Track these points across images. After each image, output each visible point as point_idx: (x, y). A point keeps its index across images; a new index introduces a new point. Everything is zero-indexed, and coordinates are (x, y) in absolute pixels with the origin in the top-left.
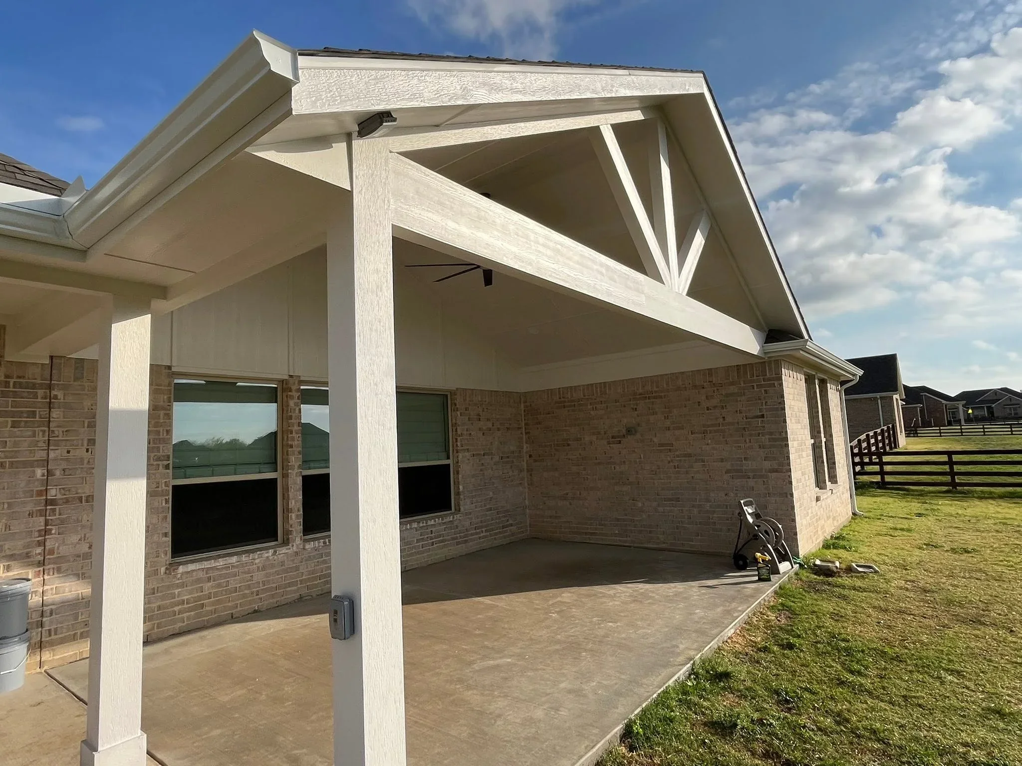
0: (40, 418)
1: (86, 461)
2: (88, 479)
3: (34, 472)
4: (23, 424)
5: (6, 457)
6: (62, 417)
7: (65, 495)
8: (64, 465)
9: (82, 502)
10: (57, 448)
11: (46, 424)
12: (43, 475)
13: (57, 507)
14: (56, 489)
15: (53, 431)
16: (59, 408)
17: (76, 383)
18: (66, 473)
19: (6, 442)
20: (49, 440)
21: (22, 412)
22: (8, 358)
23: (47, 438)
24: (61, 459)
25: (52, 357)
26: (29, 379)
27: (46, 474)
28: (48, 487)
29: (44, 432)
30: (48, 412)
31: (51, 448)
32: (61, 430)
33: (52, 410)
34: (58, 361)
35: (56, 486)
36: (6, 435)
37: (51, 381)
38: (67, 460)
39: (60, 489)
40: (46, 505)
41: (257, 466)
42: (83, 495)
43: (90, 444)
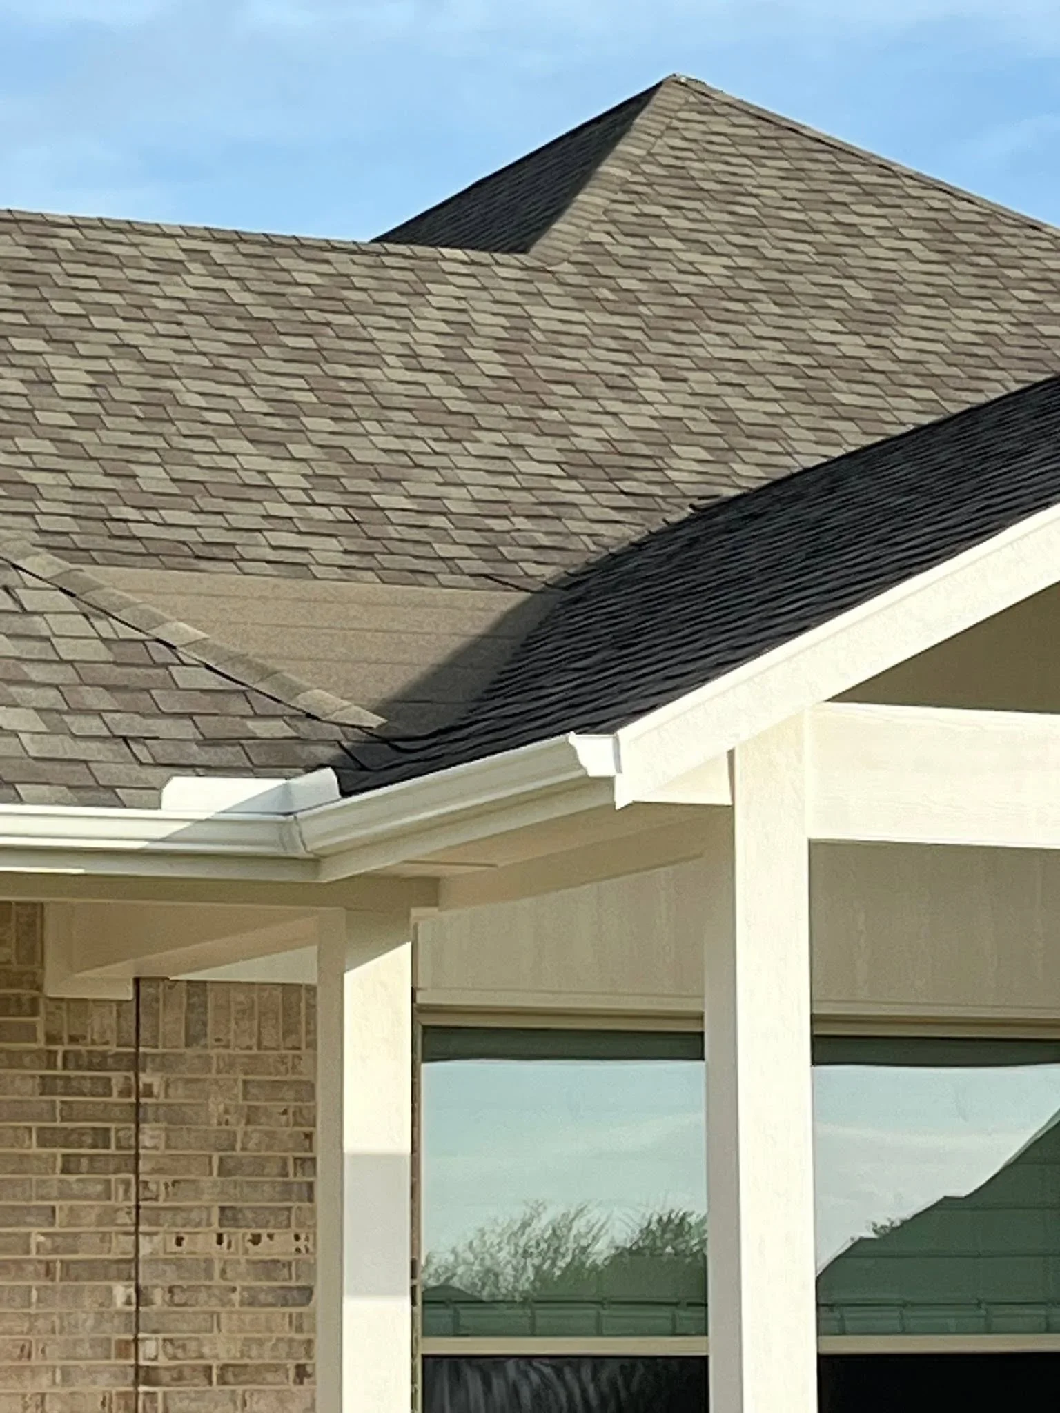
0: (118, 1148)
1: (217, 1268)
2: (223, 1316)
3: (110, 1290)
4: (84, 1162)
5: (55, 1250)
6: (162, 1146)
7: (175, 1358)
8: (172, 1278)
9: (210, 1383)
10: (154, 1229)
11: (132, 1162)
12: (128, 1303)
13: (159, 1390)
14: (157, 1339)
15: (146, 1183)
16: (157, 1121)
17: (189, 1052)
18: (177, 1299)
19: (53, 1209)
20: (138, 1207)
21: (81, 1132)
22: (51, 991)
23: (133, 1203)
24: (166, 1262)
25: (137, 981)
26: (93, 1042)
27: (134, 1300)
28: (141, 1335)
29: (127, 1183)
30: (133, 1132)
31: (141, 1228)
32: (163, 1179)
33: (142, 1126)
34: (151, 990)
35: (155, 1331)
36: (55, 1193)
37: (137, 1047)
38: (179, 1264)
39: (165, 1340)
40: (136, 1384)
41: (666, 1312)
42: (215, 1364)
43: (226, 1223)
